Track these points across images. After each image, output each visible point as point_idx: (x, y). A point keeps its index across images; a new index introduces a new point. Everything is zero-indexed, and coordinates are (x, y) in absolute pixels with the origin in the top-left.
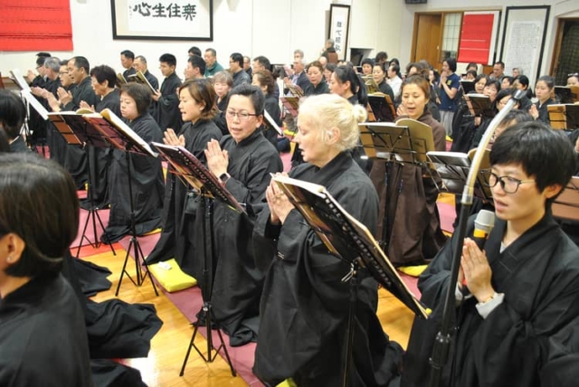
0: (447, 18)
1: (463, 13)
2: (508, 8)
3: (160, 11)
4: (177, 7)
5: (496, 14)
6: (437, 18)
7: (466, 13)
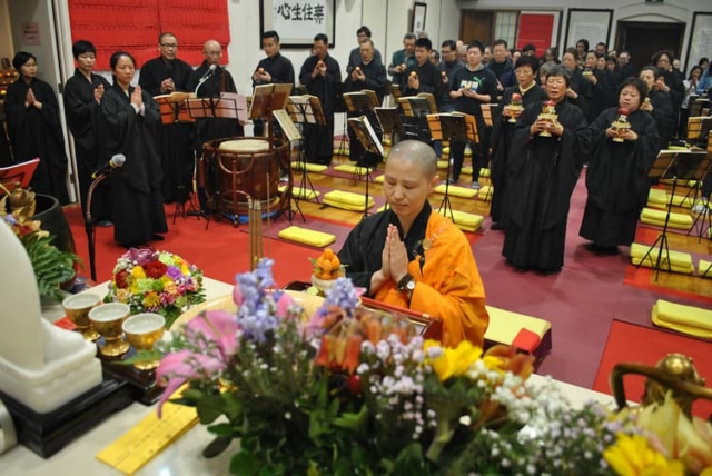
0: (499, 16)
1: (518, 12)
2: (570, 10)
3: (298, 13)
4: (310, 8)
5: (557, 15)
6: (488, 17)
7: (522, 12)
